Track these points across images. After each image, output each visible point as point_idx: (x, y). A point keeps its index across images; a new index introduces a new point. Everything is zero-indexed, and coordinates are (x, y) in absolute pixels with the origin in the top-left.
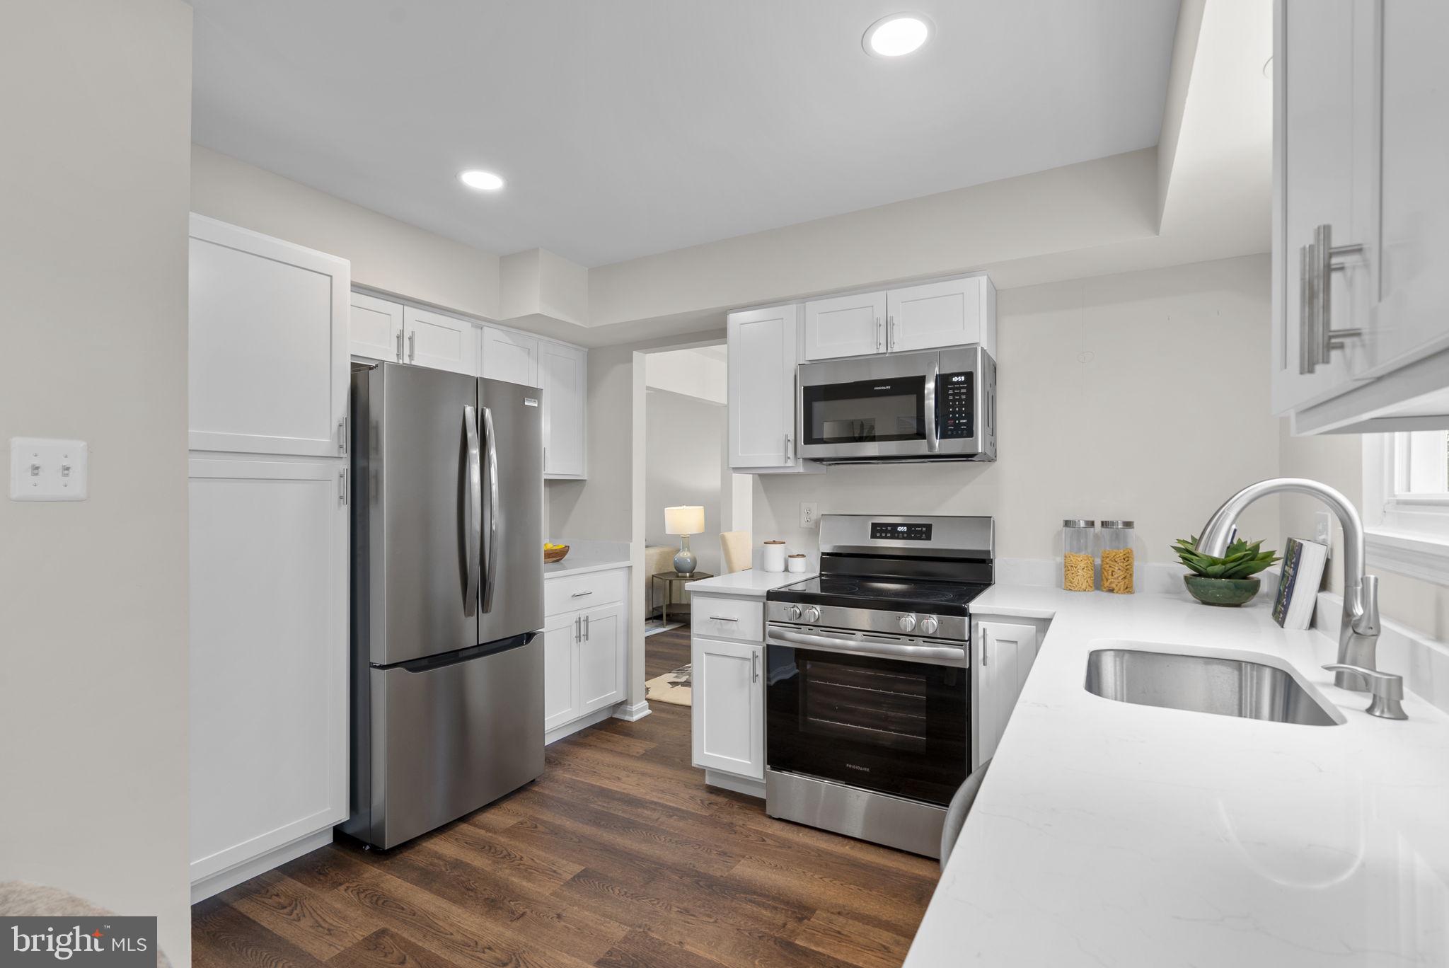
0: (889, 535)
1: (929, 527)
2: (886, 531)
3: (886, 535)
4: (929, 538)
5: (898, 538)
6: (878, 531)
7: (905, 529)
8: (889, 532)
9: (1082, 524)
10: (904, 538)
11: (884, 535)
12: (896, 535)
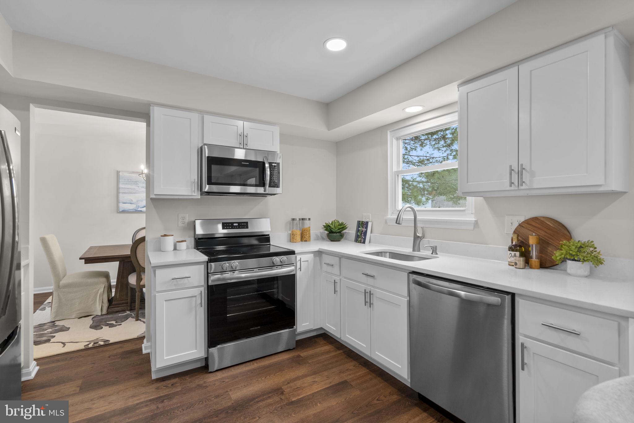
0: (230, 227)
1: (247, 223)
2: (229, 226)
3: (229, 228)
4: (247, 228)
5: (234, 228)
6: (225, 226)
7: (237, 224)
8: (230, 226)
9: (298, 220)
10: (237, 228)
11: (228, 228)
12: (234, 227)
